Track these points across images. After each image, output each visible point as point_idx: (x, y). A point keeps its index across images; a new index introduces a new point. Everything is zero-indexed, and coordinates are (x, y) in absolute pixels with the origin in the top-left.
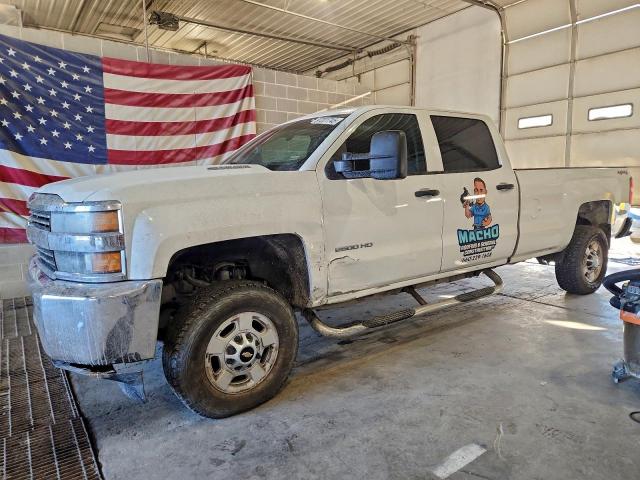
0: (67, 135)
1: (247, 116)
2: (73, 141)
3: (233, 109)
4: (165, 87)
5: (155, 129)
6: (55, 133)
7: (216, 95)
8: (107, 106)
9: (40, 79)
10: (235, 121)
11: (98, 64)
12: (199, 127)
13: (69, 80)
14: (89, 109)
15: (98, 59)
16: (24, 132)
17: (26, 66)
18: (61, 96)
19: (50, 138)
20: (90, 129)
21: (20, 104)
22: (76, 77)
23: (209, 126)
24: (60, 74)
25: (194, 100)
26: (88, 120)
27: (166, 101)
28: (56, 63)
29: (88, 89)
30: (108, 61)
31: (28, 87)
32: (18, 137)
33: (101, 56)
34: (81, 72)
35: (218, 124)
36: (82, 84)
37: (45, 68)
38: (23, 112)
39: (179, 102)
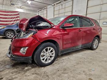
1: (18, 17)
3: (16, 16)
5: (6, 18)
7: (14, 15)
10: (16, 18)
12: (12, 18)
35: (14, 18)
39: (9, 15)
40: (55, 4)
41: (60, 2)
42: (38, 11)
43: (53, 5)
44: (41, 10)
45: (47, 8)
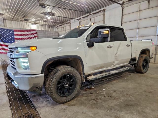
0: (9, 40)
1: (36, 36)
2: (10, 41)
3: (34, 36)
4: (23, 33)
5: (22, 39)
6: (8, 40)
7: (31, 34)
8: (15, 36)
9: (6, 33)
11: (13, 31)
12: (28, 38)
13: (9, 33)
14: (12, 37)
15: (13, 30)
16: (4, 40)
17: (4, 31)
18: (8, 35)
19: (7, 40)
20: (12, 39)
21: (3, 36)
22: (10, 32)
23: (30, 38)
24: (8, 32)
25: (27, 35)
26: (12, 38)
27: (23, 35)
28: (8, 31)
29: (12, 34)
30: (15, 30)
31: (4, 34)
32: (3, 40)
33: (14, 29)
34: (11, 32)
36: (11, 33)
37: (6, 32)
38: (4, 37)
39: (25, 35)
40: (81, 17)
41: (88, 16)
42: (58, 26)
43: (78, 18)
44: (62, 25)
45: (70, 22)
